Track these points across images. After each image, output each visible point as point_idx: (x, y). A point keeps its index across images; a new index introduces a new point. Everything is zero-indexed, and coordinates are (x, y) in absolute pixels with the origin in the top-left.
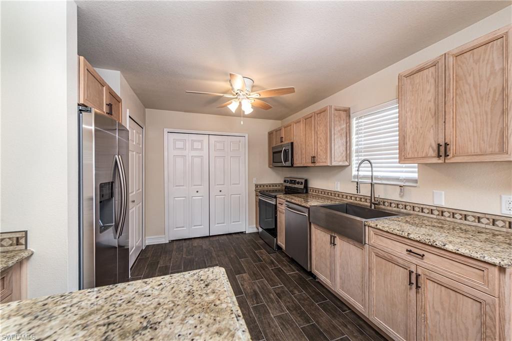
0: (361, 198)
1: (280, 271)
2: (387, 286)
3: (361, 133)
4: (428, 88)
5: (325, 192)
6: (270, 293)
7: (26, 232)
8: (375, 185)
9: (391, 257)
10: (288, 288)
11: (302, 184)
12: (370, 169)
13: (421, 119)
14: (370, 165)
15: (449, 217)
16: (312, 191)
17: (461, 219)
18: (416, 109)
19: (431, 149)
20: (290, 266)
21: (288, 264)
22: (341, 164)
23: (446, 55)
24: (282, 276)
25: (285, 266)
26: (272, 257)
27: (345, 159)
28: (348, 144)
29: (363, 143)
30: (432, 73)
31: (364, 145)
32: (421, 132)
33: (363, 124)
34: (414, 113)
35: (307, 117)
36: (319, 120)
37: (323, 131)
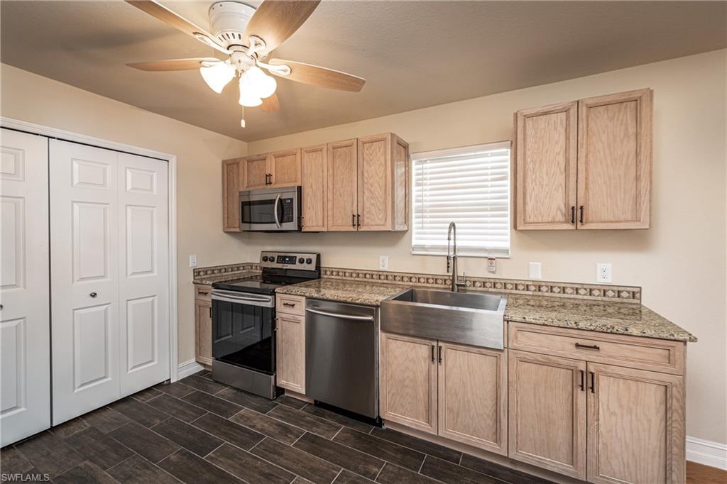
2: (540, 400)
4: (556, 138)
5: (358, 274)
9: (547, 359)
11: (309, 262)
13: (547, 175)
15: (547, 291)
17: (559, 292)
18: (541, 161)
19: (559, 212)
20: (324, 422)
23: (580, 103)
25: (313, 424)
26: (274, 416)
29: (428, 198)
30: (561, 120)
31: (430, 201)
32: (547, 190)
33: (429, 171)
34: (537, 165)
35: (336, 145)
36: (367, 154)
37: (377, 173)
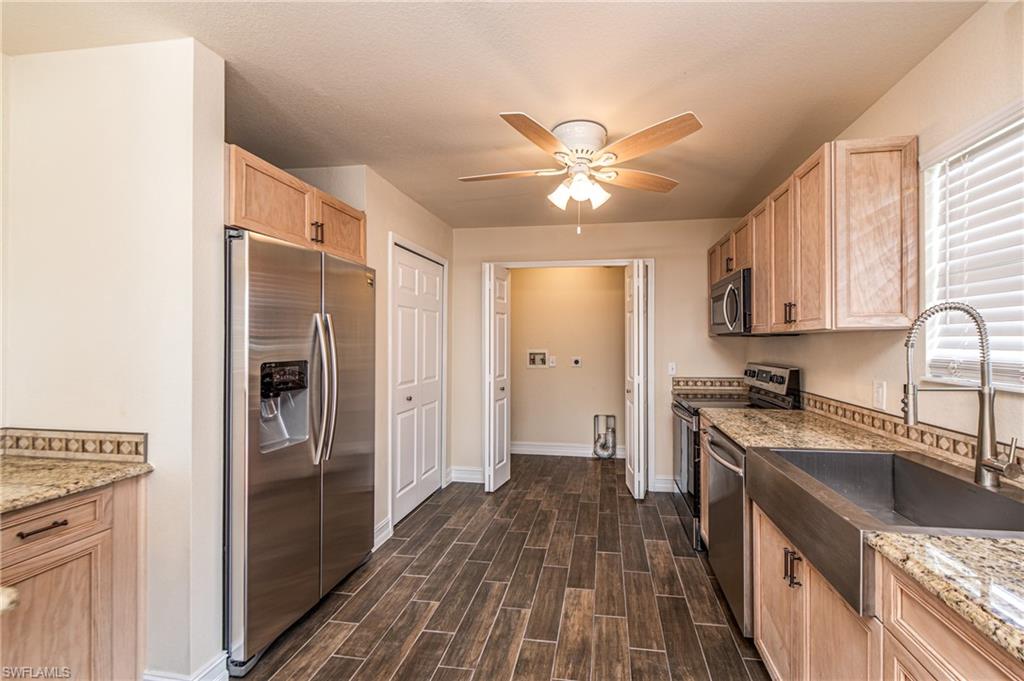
0: (955, 443)
1: (677, 609)
3: (960, 215)
6: (618, 661)
7: (146, 435)
8: (998, 400)
10: (674, 666)
12: (976, 339)
14: (973, 325)
16: (812, 403)
21: (710, 596)
22: (875, 323)
24: (677, 624)
27: (897, 307)
28: (911, 257)
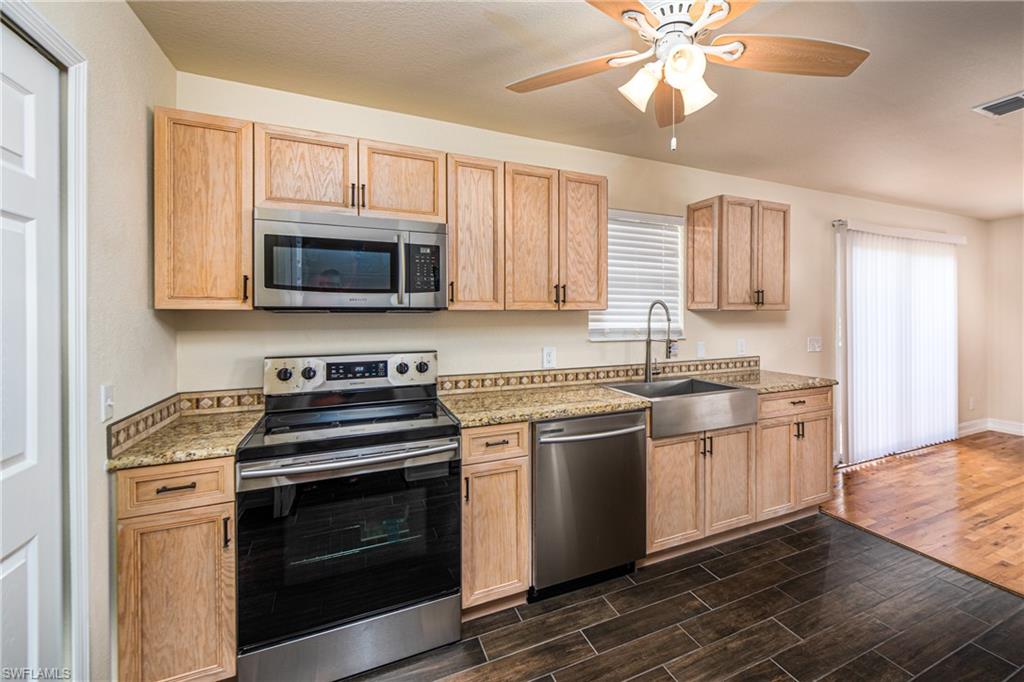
11: (423, 368)
13: (741, 260)
18: (737, 247)
19: (747, 295)
23: (760, 203)
25: (571, 619)
36: (573, 198)
37: (587, 228)
